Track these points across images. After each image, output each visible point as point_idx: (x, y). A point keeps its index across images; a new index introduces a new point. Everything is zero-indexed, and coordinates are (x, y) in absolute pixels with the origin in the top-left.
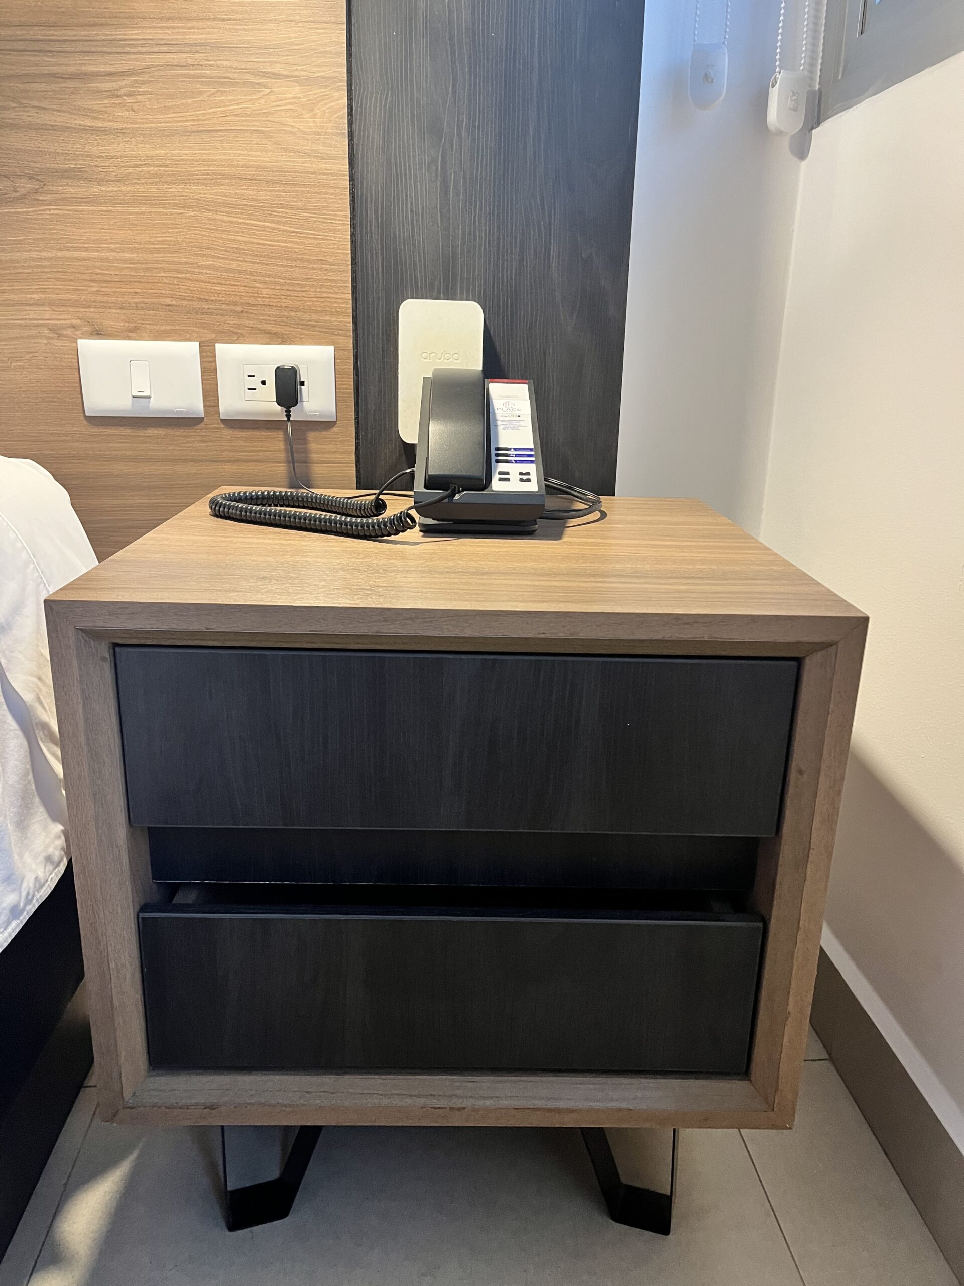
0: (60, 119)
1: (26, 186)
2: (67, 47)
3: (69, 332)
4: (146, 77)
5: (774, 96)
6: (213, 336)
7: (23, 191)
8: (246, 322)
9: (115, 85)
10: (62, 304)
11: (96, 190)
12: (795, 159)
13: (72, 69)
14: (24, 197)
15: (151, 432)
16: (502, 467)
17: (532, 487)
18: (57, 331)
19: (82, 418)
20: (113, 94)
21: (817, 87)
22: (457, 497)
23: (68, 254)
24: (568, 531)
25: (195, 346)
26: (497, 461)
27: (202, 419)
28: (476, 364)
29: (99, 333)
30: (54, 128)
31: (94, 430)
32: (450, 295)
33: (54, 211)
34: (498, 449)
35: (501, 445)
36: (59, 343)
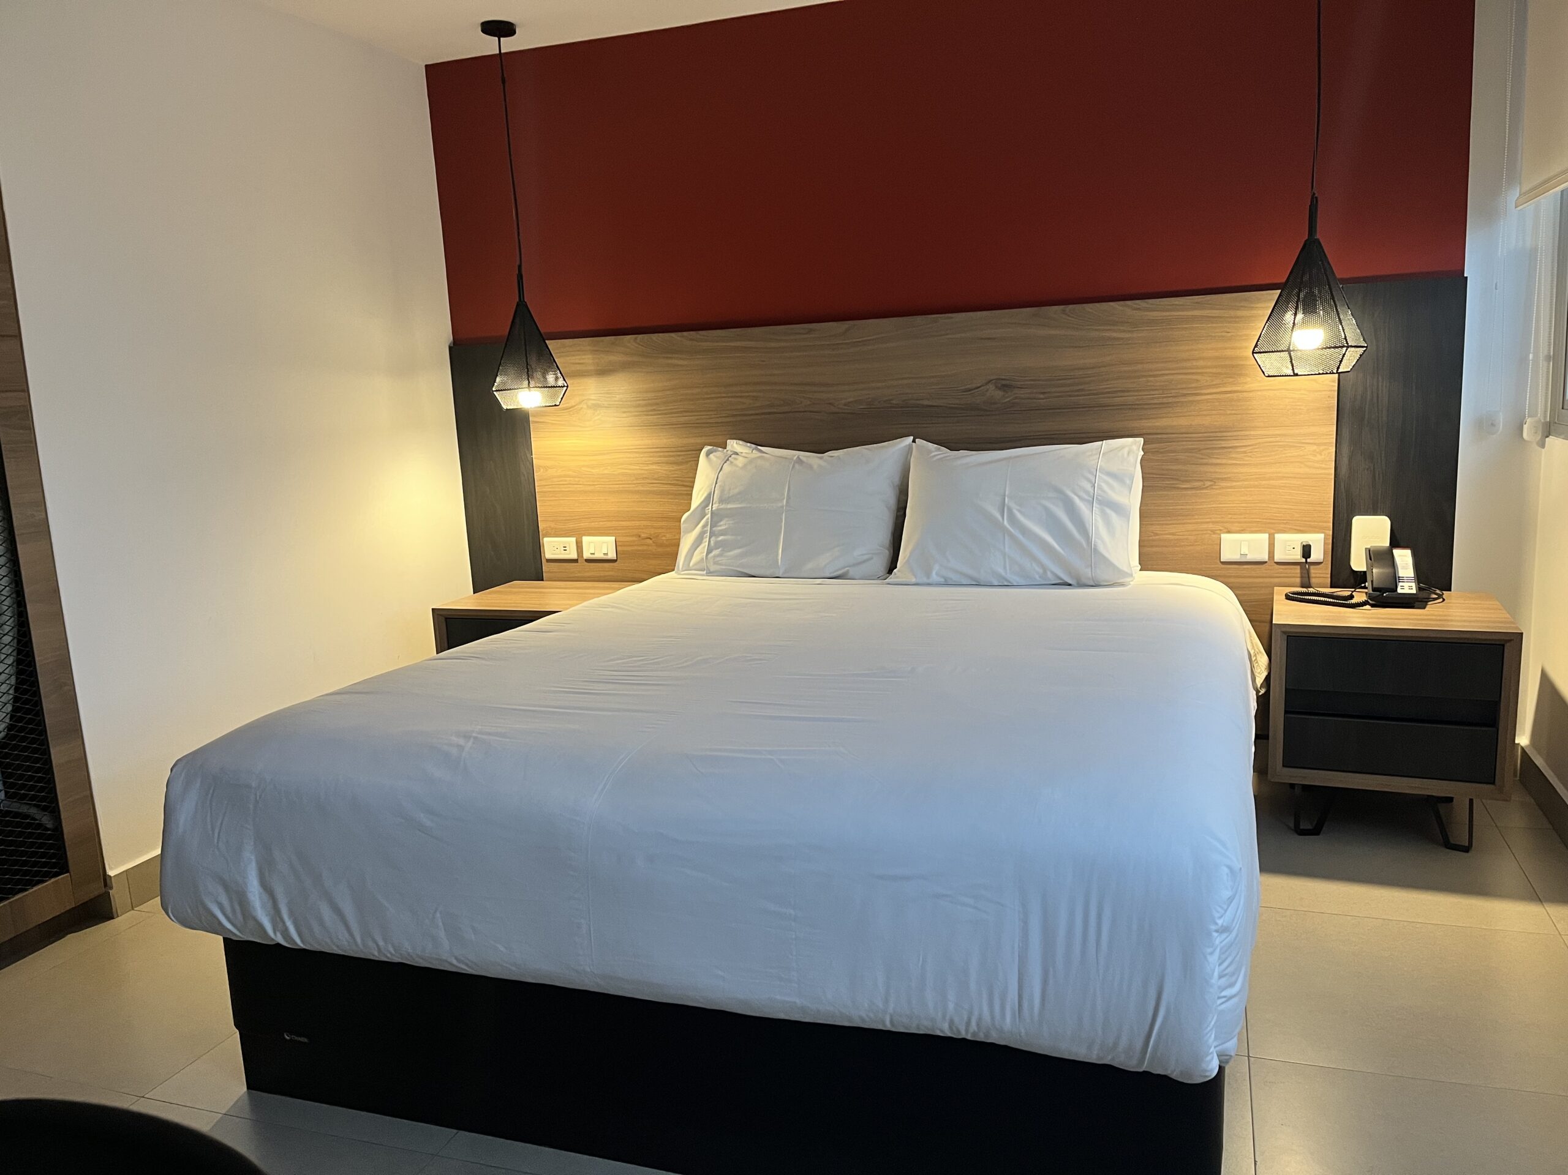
0: (1224, 461)
1: (1208, 483)
2: (1229, 438)
3: (1218, 532)
4: (1257, 447)
5: (1525, 427)
6: (1274, 531)
7: (1206, 485)
8: (1288, 526)
9: (1245, 450)
10: (1217, 522)
11: (1235, 484)
12: (1539, 449)
13: (1230, 445)
14: (1207, 487)
15: (1245, 567)
16: (1401, 584)
17: (1414, 591)
18: (1214, 532)
19: (1219, 562)
20: (1245, 452)
21: (1548, 420)
22: (1385, 595)
23: (1221, 505)
24: (1428, 606)
25: (1266, 536)
26: (1399, 582)
27: (1266, 562)
28: (1387, 544)
29: (1229, 532)
30: (1220, 464)
31: (1223, 566)
32: (1375, 513)
33: (1218, 491)
34: (1399, 577)
35: (1400, 576)
36: (1214, 536)
